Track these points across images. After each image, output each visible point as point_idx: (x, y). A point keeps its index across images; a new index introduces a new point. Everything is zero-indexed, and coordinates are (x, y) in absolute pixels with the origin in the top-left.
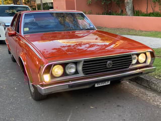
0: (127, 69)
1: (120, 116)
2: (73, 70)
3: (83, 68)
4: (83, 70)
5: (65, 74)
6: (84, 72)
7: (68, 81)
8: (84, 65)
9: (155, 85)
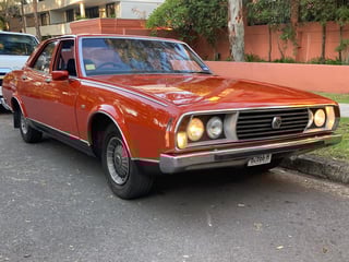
0: (300, 134)
1: (298, 214)
2: (218, 131)
3: (238, 125)
4: (237, 129)
5: (205, 137)
6: (238, 134)
7: (212, 150)
8: (239, 120)
9: (337, 170)
